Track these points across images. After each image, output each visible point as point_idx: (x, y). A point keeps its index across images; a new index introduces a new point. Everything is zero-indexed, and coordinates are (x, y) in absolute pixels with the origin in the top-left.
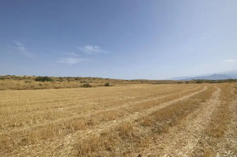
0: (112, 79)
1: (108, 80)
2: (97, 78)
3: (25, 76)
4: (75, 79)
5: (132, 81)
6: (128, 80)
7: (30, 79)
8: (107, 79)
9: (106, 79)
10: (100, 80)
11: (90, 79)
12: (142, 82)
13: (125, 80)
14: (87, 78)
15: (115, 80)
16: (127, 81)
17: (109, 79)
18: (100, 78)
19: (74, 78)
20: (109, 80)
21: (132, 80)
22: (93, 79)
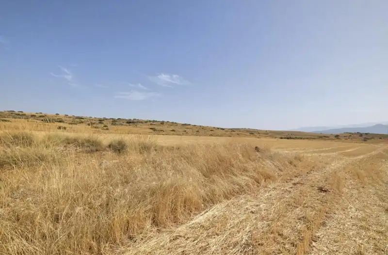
1: (187, 127)
2: (168, 122)
4: (127, 122)
6: (224, 128)
8: (185, 125)
9: (183, 125)
10: (172, 127)
11: (155, 123)
13: (218, 128)
14: (150, 121)
18: (173, 123)
20: (189, 127)
21: (232, 129)
22: (160, 123)
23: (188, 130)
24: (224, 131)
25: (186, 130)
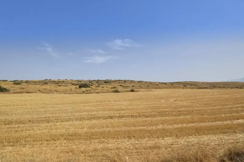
0: (146, 82)
2: (128, 80)
3: (59, 80)
4: (105, 82)
5: (172, 84)
7: (65, 83)
8: (140, 82)
9: (138, 82)
10: (132, 83)
11: (120, 82)
12: (185, 85)
13: (162, 83)
14: (117, 81)
15: (150, 82)
16: (165, 84)
17: (143, 81)
18: (131, 81)
19: (103, 81)
22: (124, 81)
23: (142, 86)
24: (166, 85)
25: (141, 85)
